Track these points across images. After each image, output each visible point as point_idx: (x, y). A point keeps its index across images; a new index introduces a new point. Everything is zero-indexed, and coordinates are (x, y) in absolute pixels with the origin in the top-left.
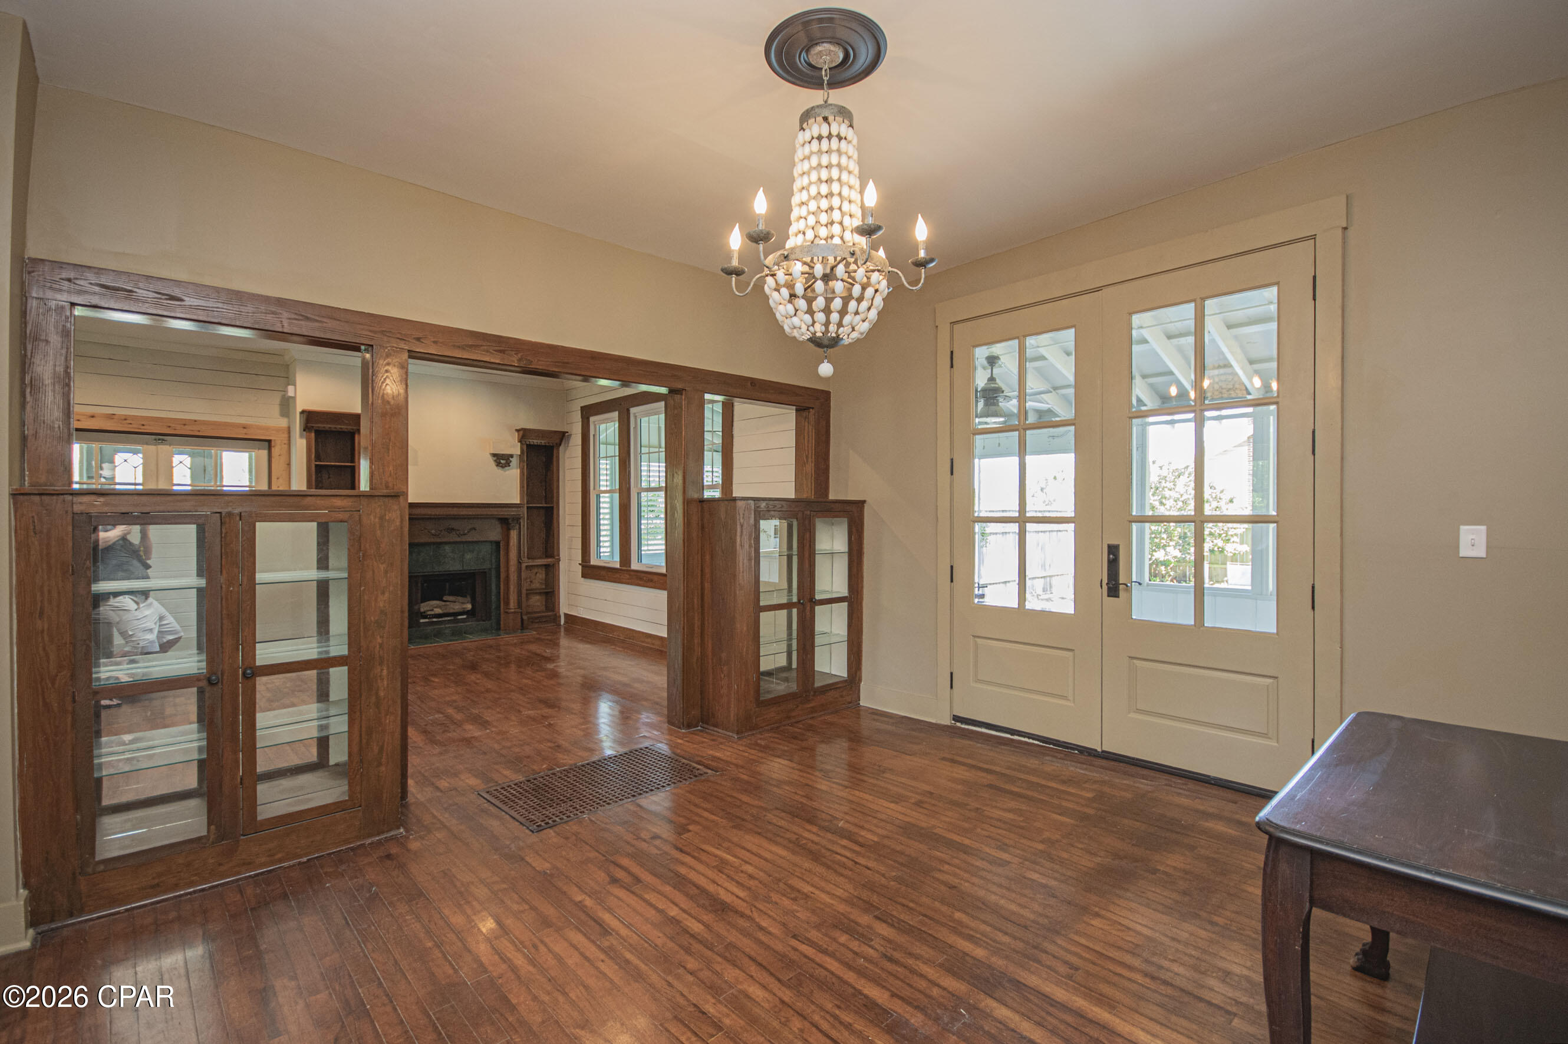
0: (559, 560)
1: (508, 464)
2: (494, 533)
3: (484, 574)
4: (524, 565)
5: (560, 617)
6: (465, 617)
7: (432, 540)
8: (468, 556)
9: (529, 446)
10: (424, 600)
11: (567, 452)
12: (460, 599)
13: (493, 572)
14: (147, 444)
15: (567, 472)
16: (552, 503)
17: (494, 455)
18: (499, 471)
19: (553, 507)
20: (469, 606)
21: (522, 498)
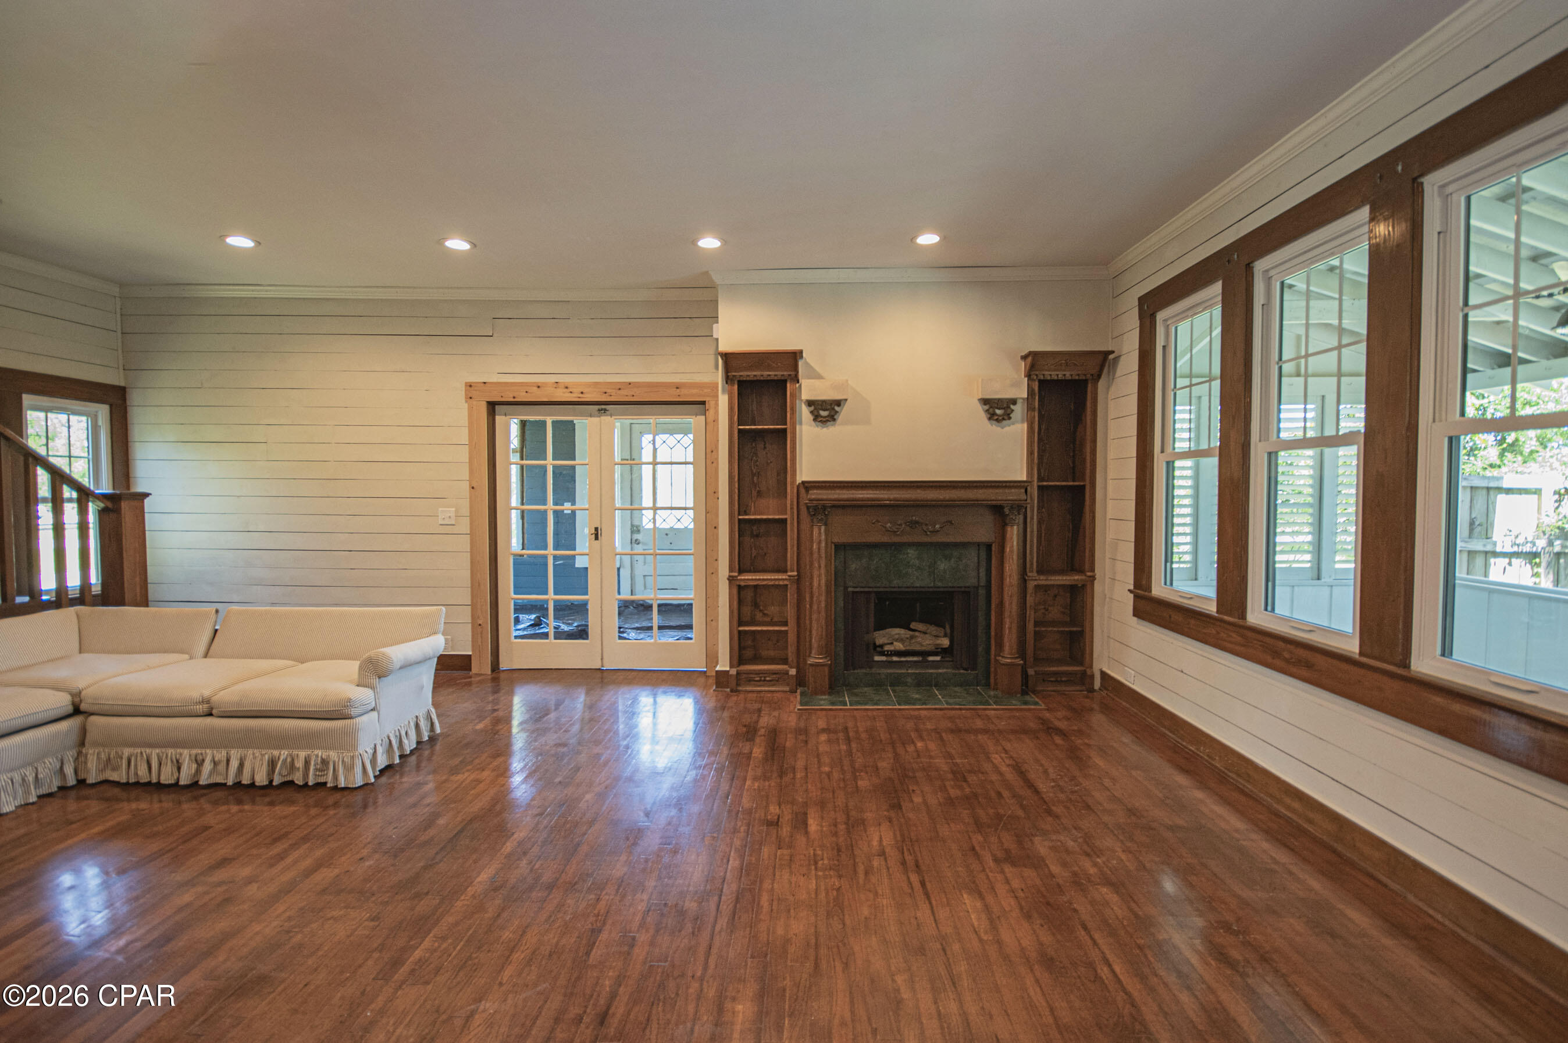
0: (1093, 578)
1: (1007, 416)
2: (982, 530)
3: (967, 594)
4: (1031, 585)
5: (1092, 677)
6: (938, 658)
7: (885, 539)
8: (943, 565)
9: (1043, 383)
10: (880, 626)
11: (1113, 389)
12: (933, 629)
13: (982, 592)
14: (591, 416)
15: (1112, 424)
16: (1084, 480)
17: (985, 401)
18: (994, 428)
19: (1084, 487)
20: (945, 642)
21: (1030, 473)
